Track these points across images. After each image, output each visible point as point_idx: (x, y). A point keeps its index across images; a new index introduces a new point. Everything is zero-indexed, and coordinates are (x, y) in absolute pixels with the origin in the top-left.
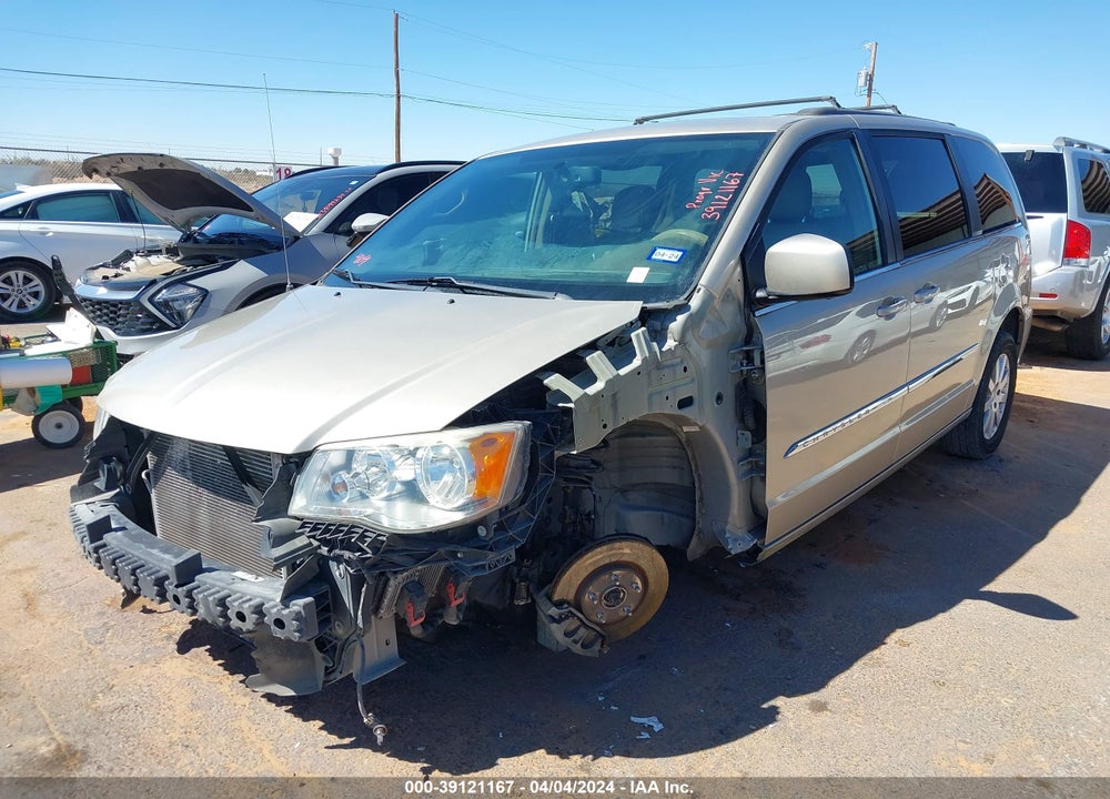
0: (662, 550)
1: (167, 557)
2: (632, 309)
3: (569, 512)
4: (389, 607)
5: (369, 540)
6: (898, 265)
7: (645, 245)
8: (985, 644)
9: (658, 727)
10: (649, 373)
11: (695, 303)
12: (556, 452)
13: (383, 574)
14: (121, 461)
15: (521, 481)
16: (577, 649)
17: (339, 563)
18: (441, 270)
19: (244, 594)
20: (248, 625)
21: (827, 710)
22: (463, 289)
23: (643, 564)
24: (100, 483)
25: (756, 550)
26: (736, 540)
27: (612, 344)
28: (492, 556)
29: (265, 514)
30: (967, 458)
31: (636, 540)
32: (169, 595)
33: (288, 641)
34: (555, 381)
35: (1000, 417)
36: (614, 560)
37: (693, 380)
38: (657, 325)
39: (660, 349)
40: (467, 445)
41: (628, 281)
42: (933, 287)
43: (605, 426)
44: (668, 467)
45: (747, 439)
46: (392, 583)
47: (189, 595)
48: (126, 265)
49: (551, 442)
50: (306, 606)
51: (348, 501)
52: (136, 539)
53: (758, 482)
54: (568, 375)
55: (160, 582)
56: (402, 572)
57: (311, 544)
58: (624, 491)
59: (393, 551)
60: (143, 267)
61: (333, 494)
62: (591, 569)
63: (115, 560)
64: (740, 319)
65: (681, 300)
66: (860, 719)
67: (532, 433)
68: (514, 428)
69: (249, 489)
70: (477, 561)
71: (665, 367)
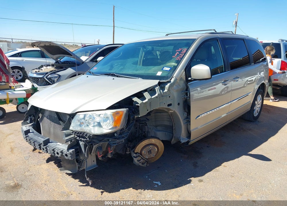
0: (163, 141)
1: (42, 139)
2: (156, 82)
3: (140, 131)
4: (94, 153)
5: (88, 136)
6: (228, 72)
7: (162, 66)
8: (246, 167)
9: (160, 184)
10: (160, 98)
11: (172, 81)
12: (135, 116)
13: (92, 144)
14: (34, 116)
15: (125, 123)
16: (141, 164)
17: (81, 141)
18: (112, 72)
19: (59, 148)
20: (59, 156)
21: (203, 182)
22: (117, 76)
23: (157, 144)
24: (28, 121)
25: (188, 142)
26: (183, 139)
27: (151, 90)
28: (118, 141)
29: (64, 129)
30: (250, 121)
31: (156, 138)
32: (42, 148)
33: (68, 159)
34: (135, 99)
35: (259, 111)
36: (150, 143)
37: (172, 99)
38: (163, 86)
39: (163, 92)
40: (112, 114)
41: (157, 75)
42: (238, 78)
43: (148, 110)
44: (167, 121)
45: (186, 114)
46: (94, 147)
47: (46, 148)
48: (42, 69)
49: (134, 114)
50: (73, 151)
51: (84, 126)
52: (36, 135)
53: (189, 125)
54: (139, 98)
55: (40, 145)
56: (97, 144)
57: (75, 137)
58: (156, 126)
59: (93, 139)
60: (45, 69)
61: (80, 125)
62: (144, 145)
63: (30, 139)
64: (184, 85)
65: (169, 80)
66: (210, 184)
67: (128, 112)
68: (124, 110)
69: (61, 122)
70: (114, 142)
71: (164, 96)
